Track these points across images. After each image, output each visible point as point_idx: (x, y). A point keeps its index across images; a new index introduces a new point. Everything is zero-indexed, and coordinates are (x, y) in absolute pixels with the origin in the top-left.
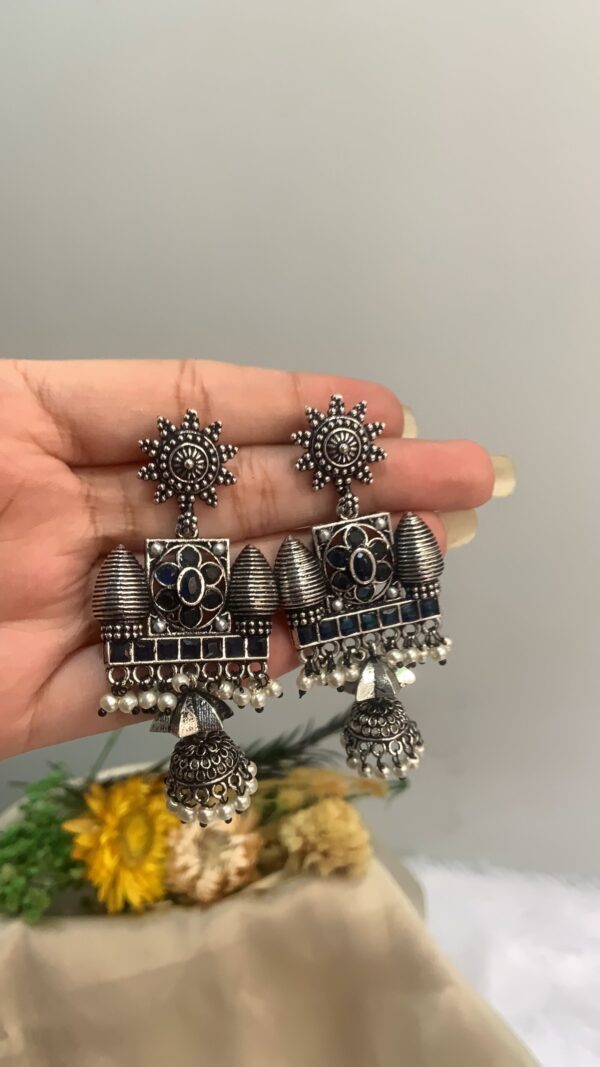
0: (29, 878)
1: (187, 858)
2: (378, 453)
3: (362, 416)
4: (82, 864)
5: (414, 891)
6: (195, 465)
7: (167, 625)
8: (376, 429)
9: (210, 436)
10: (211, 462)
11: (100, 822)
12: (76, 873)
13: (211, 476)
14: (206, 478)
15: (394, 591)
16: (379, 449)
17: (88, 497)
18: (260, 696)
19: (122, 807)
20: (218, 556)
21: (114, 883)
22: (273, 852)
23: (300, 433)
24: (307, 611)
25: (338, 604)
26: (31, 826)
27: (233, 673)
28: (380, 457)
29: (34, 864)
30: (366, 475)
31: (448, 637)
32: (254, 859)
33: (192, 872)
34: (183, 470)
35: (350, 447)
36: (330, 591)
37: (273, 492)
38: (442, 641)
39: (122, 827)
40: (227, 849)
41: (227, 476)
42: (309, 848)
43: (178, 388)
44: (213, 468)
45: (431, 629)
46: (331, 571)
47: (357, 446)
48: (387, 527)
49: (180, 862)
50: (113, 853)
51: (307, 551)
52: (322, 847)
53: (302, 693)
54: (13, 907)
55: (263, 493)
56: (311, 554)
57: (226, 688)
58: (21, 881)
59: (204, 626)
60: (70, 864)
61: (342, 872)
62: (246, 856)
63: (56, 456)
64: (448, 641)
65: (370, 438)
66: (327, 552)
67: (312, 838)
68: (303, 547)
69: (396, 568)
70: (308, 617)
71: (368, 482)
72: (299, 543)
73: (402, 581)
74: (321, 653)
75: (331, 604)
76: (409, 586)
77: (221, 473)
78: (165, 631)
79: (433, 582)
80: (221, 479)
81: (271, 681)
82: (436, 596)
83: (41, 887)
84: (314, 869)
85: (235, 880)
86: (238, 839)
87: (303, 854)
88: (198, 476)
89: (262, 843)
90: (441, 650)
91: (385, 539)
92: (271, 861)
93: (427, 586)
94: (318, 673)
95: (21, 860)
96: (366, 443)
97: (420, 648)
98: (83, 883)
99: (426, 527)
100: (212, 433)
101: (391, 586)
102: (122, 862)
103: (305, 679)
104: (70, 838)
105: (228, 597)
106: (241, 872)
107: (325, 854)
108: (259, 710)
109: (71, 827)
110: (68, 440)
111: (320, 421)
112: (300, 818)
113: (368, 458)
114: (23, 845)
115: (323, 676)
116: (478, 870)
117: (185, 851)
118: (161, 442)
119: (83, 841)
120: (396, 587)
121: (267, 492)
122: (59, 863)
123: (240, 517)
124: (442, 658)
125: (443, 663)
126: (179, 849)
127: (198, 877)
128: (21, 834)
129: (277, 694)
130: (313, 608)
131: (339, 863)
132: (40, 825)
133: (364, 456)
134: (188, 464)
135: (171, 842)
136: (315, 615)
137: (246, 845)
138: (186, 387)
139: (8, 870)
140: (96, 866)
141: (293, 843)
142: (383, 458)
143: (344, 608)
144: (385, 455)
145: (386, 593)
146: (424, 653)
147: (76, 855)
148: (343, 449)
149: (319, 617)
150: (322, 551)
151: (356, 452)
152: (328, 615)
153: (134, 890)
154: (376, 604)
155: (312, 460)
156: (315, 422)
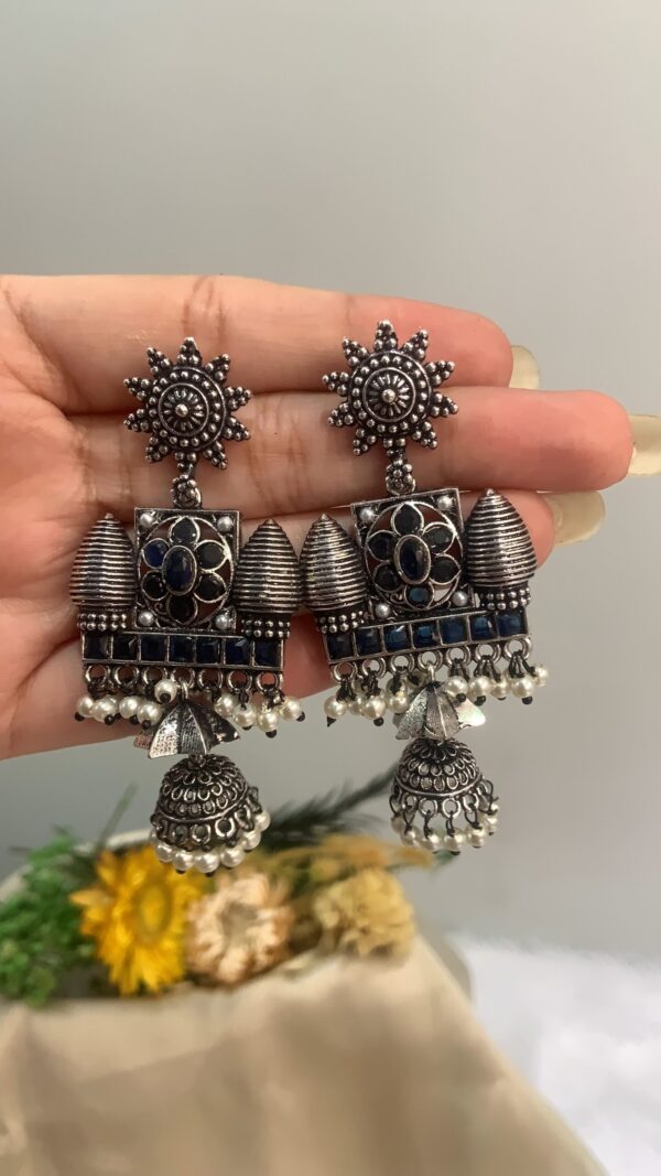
0: (33, 955)
1: (210, 934)
2: (444, 404)
3: (421, 352)
4: (93, 941)
5: (460, 972)
6: (192, 410)
7: (155, 617)
8: (440, 370)
9: (213, 374)
10: (213, 409)
11: (112, 893)
12: (85, 951)
13: (213, 427)
14: (207, 429)
15: (462, 597)
16: (444, 398)
17: (80, 452)
18: (271, 717)
19: (137, 877)
20: (223, 534)
21: (128, 962)
22: (305, 929)
23: (334, 374)
24: (338, 613)
25: (384, 608)
26: (34, 898)
27: (237, 684)
28: (446, 410)
29: (38, 940)
30: (426, 434)
31: (541, 666)
32: (284, 937)
33: (215, 950)
34: (175, 418)
35: (397, 394)
36: (372, 591)
37: (304, 456)
38: (531, 671)
39: (137, 899)
40: (253, 925)
41: (237, 428)
42: (346, 924)
43: (187, 309)
44: (217, 417)
45: (515, 654)
46: (373, 563)
47: (409, 393)
48: (454, 508)
49: (202, 939)
50: (128, 928)
51: (344, 535)
52: (361, 923)
53: (330, 721)
54: (14, 989)
55: (290, 453)
56: (348, 540)
57: (227, 702)
58: (23, 960)
59: (201, 622)
60: (78, 941)
61: (383, 952)
62: (276, 932)
63: (44, 396)
64: (542, 672)
65: (432, 382)
66: (368, 538)
67: (350, 914)
68: (340, 529)
69: (465, 566)
70: (339, 623)
71: (430, 444)
72: (335, 524)
73: (473, 584)
74: (360, 672)
75: (374, 607)
76: (482, 591)
77: (228, 424)
78: (154, 625)
79: (516, 588)
80: (230, 432)
81: (286, 699)
82: (520, 607)
83: (45, 965)
84: (351, 950)
85: (263, 959)
86: (267, 914)
87: (339, 931)
88: (197, 426)
89: (293, 917)
90: (527, 683)
91: (451, 526)
92: (304, 939)
93: (506, 591)
94: (353, 698)
95: (23, 936)
96: (426, 390)
97: (498, 678)
98: (94, 962)
99: (512, 510)
100: (215, 370)
101: (458, 590)
102: (137, 940)
103: (335, 703)
104: (78, 912)
105: (233, 587)
106: (270, 951)
107: (364, 931)
108: (271, 734)
109: (81, 899)
110: (59, 377)
111: (361, 358)
112: (336, 891)
113: (429, 412)
114: (26, 918)
115: (359, 701)
116: (526, 947)
117: (209, 927)
118: (151, 381)
119: (94, 915)
120: (465, 591)
121: (296, 453)
122: (65, 939)
123: (258, 484)
124: (528, 694)
125: (527, 701)
126: (200, 924)
127: (221, 956)
128: (23, 906)
129: (296, 716)
130: (348, 611)
131: (379, 942)
132: (45, 897)
133: (421, 408)
134: (180, 411)
135: (191, 916)
136: (349, 621)
137: (276, 922)
138: (199, 308)
139: (9, 947)
140: (108, 942)
141: (329, 920)
142: (451, 411)
143: (391, 614)
144: (455, 407)
145: (451, 599)
146: (503, 685)
147: (86, 930)
148: (387, 396)
149: (355, 624)
150: (364, 537)
151: (408, 402)
152: (370, 622)
153: (150, 970)
154: (435, 611)
155: (350, 412)
156: (355, 360)
